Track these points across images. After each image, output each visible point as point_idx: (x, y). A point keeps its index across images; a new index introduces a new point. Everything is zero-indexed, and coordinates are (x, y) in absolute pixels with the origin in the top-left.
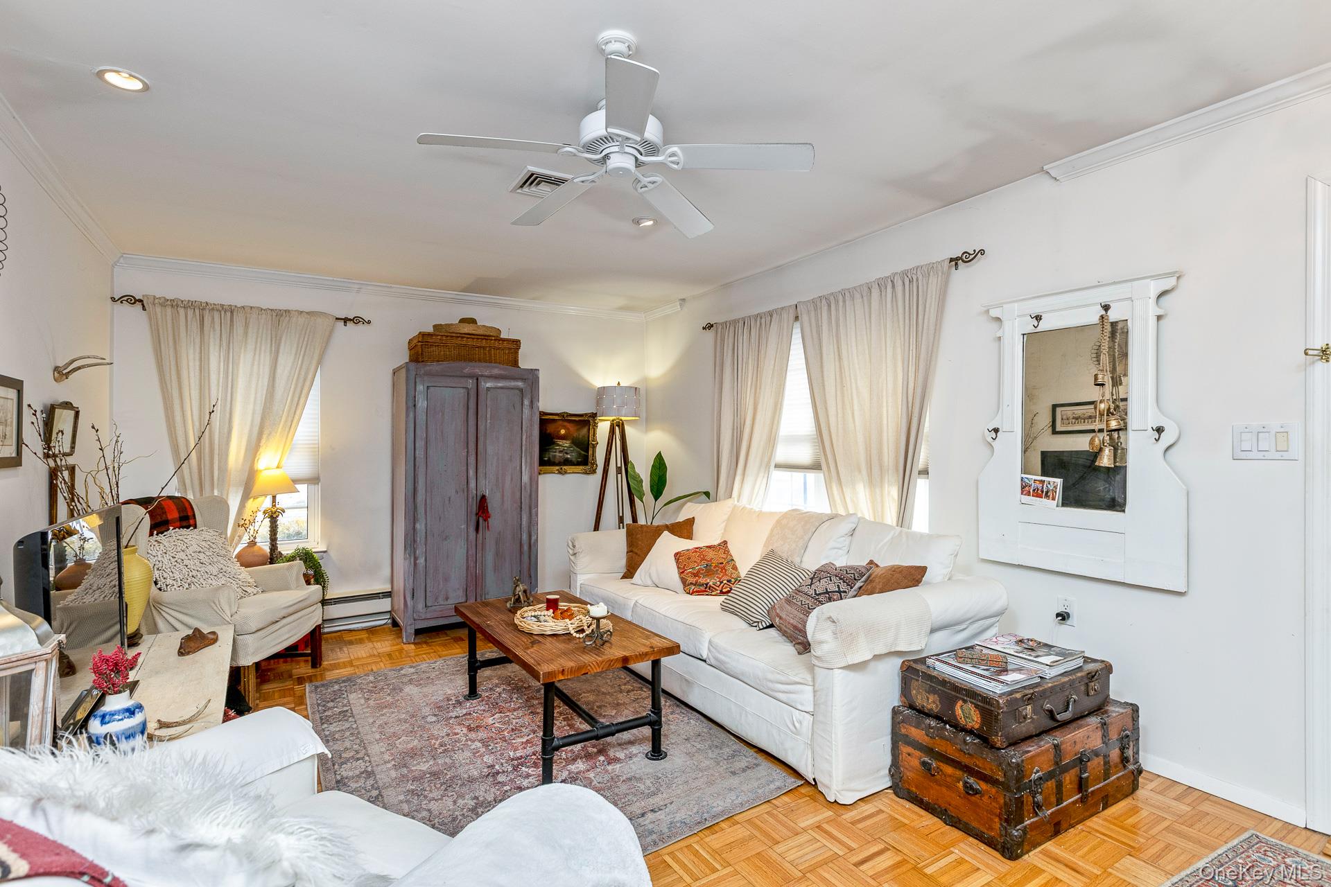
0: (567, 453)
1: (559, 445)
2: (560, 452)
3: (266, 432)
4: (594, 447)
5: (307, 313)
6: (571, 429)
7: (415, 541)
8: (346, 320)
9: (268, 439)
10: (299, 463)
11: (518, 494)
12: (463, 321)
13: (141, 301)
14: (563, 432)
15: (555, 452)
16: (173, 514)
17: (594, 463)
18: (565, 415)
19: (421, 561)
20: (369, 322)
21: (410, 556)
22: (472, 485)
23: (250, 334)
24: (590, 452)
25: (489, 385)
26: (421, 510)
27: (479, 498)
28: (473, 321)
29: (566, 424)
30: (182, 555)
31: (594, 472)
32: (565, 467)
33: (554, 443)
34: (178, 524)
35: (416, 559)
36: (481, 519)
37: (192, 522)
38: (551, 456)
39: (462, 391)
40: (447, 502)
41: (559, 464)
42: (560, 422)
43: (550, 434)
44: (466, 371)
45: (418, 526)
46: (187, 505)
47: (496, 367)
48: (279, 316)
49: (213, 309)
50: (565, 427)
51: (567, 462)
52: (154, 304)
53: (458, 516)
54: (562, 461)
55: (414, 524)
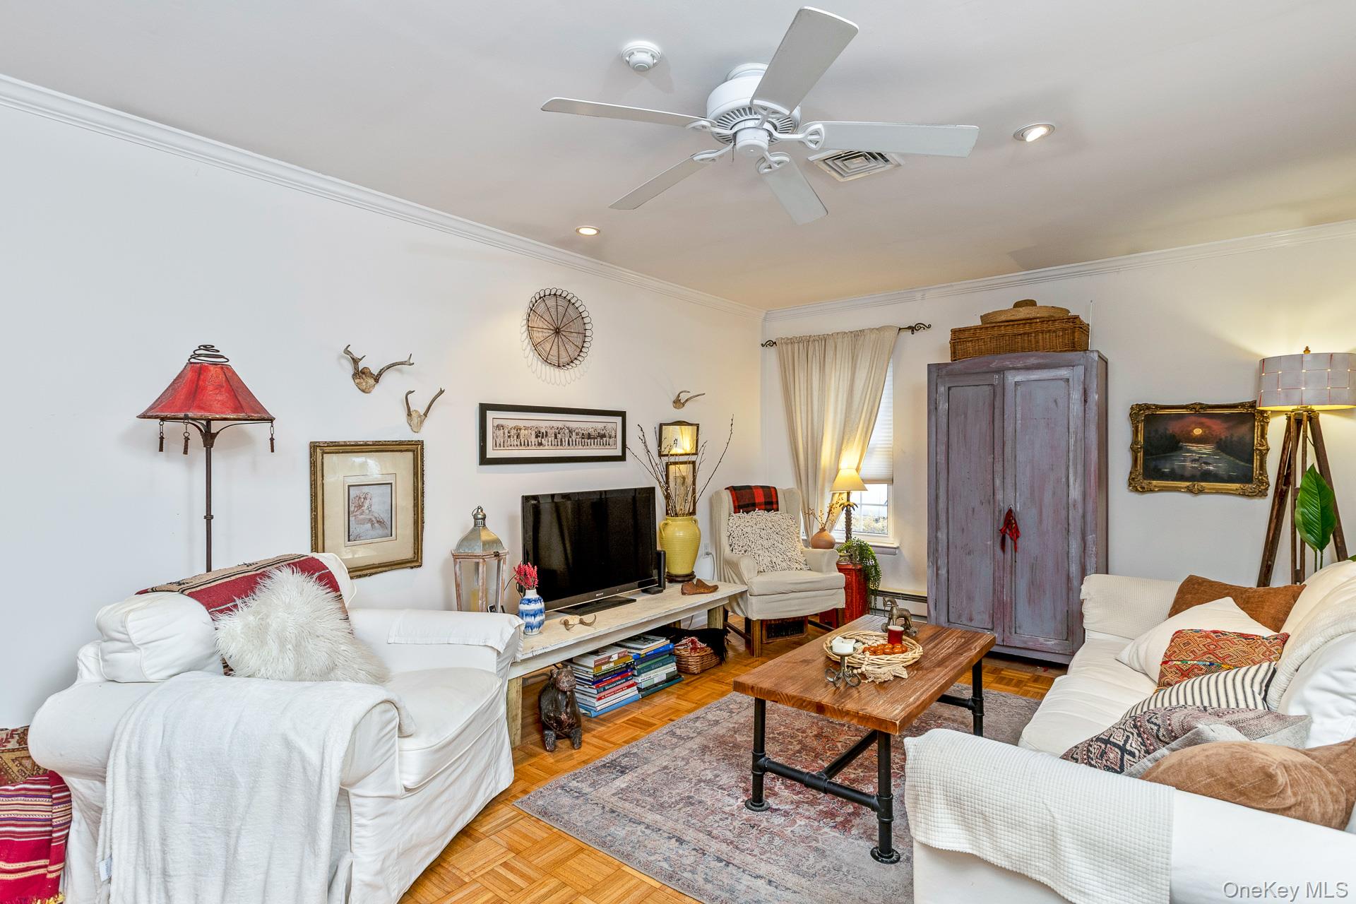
0: (1207, 463)
1: (1189, 451)
2: (1194, 461)
3: (846, 438)
4: (1263, 456)
5: (877, 329)
6: (1215, 427)
7: (937, 550)
8: (912, 329)
9: (847, 443)
10: (876, 465)
11: (1064, 513)
12: (1018, 305)
13: (775, 343)
14: (1198, 432)
15: (1184, 461)
16: (760, 499)
17: (1264, 482)
18: (1198, 407)
19: (943, 572)
20: (929, 327)
21: (933, 564)
22: (999, 496)
23: (838, 356)
24: (1256, 463)
25: (1018, 378)
26: (943, 518)
27: (1006, 511)
28: (1032, 303)
29: (1204, 420)
30: (749, 530)
31: (1263, 494)
32: (1203, 484)
33: (1181, 448)
34: (763, 507)
35: (938, 569)
36: (1008, 537)
37: (775, 506)
38: (1175, 467)
39: (986, 388)
40: (970, 512)
41: (1192, 478)
42: (1193, 418)
43: (1173, 436)
44: (993, 365)
45: (939, 535)
46: (773, 493)
47: (1033, 356)
48: (857, 336)
49: (814, 340)
50: (1201, 425)
51: (1207, 476)
52: (782, 344)
53: (985, 531)
54: (1199, 473)
55: (936, 532)
